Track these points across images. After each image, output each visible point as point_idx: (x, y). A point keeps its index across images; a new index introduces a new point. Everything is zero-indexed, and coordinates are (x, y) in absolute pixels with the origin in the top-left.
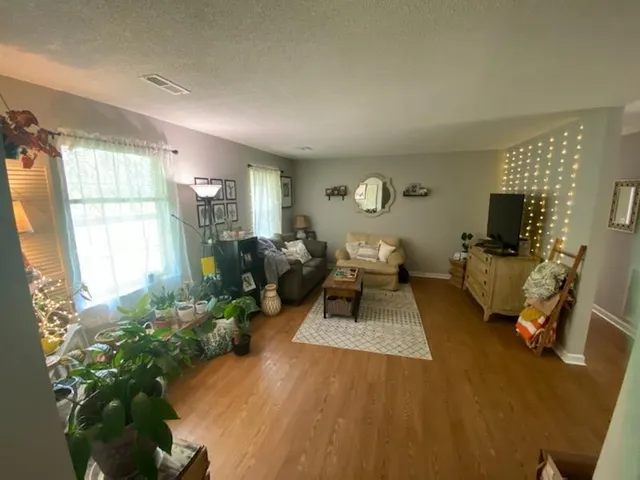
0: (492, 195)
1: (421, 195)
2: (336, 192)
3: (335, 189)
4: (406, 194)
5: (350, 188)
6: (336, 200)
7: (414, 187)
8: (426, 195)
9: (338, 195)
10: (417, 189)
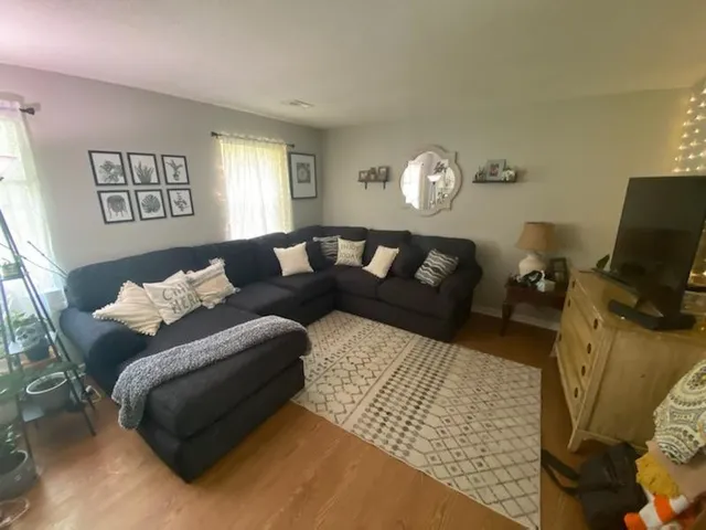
0: (632, 180)
1: (505, 181)
2: (372, 177)
3: (373, 171)
4: (480, 179)
5: (394, 171)
6: (375, 187)
7: (494, 167)
8: (514, 180)
9: (376, 180)
10: (500, 169)
